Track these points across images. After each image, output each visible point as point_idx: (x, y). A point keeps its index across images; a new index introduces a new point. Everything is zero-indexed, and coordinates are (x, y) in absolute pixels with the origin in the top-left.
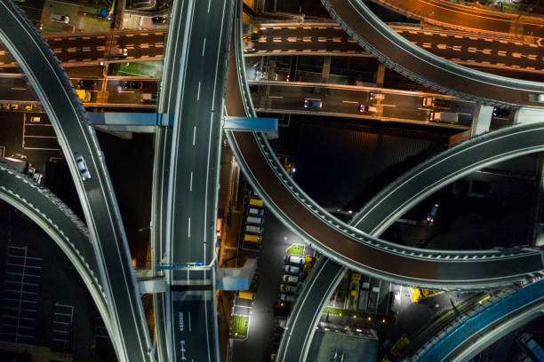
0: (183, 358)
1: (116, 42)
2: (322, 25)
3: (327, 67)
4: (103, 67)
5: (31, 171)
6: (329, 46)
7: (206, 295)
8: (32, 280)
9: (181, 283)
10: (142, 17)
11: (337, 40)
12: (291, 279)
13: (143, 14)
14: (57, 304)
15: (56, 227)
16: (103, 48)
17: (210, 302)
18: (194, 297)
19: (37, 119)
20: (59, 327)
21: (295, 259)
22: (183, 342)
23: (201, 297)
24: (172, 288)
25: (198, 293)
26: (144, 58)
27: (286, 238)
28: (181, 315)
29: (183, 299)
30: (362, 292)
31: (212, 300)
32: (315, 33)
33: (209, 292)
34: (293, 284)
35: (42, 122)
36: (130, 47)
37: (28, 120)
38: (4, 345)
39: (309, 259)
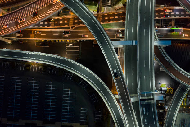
0: (146, 124)
1: (101, 17)
7: (152, 102)
8: (73, 100)
9: (143, 98)
10: (105, 8)
13: (105, 7)
14: (82, 108)
15: (92, 81)
17: (153, 104)
18: (148, 102)
19: (71, 45)
20: (83, 116)
21: (163, 89)
22: (145, 118)
23: (150, 102)
24: (141, 100)
25: (149, 101)
26: (111, 22)
27: (159, 82)
28: (144, 109)
29: (145, 103)
31: (154, 103)
33: (153, 101)
35: (73, 45)
36: (106, 18)
37: (68, 45)
38: (64, 123)
39: (169, 89)
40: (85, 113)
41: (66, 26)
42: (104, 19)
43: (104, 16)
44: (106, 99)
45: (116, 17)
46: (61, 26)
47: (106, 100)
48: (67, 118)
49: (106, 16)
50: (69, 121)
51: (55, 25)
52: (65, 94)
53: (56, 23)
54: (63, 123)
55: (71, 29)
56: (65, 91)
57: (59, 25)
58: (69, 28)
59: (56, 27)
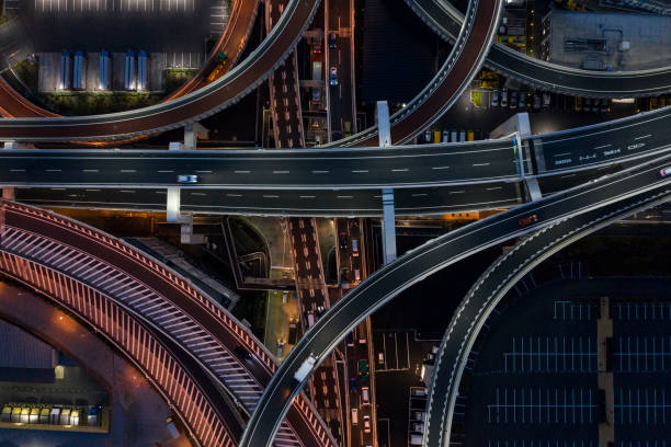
0: (594, 156)
1: (305, 280)
2: (273, 90)
3: (307, 83)
4: (329, 289)
5: (431, 357)
6: (291, 82)
7: (537, 143)
8: (535, 344)
9: (530, 166)
11: (284, 76)
12: (505, 99)
13: (269, 267)
14: (555, 317)
16: (312, 291)
18: (540, 154)
19: (381, 356)
22: (581, 159)
23: (539, 147)
24: (535, 172)
25: (537, 150)
26: (318, 251)
27: (466, 109)
28: (557, 163)
29: (544, 162)
30: (509, 32)
32: (280, 97)
33: (534, 142)
34: (509, 97)
35: (382, 351)
36: (308, 266)
37: (382, 366)
38: (601, 365)
39: (484, 84)
40: (568, 306)
41: (335, 375)
42: (309, 272)
43: (302, 273)
44: (533, 256)
45: (304, 239)
46: (337, 389)
47: (535, 259)
48: (585, 358)
49: (302, 267)
50: (594, 349)
51: (333, 406)
52: (519, 367)
53: (327, 403)
54: (599, 369)
55: (344, 362)
56: (510, 368)
57: (332, 396)
58: (340, 366)
59: (338, 403)
